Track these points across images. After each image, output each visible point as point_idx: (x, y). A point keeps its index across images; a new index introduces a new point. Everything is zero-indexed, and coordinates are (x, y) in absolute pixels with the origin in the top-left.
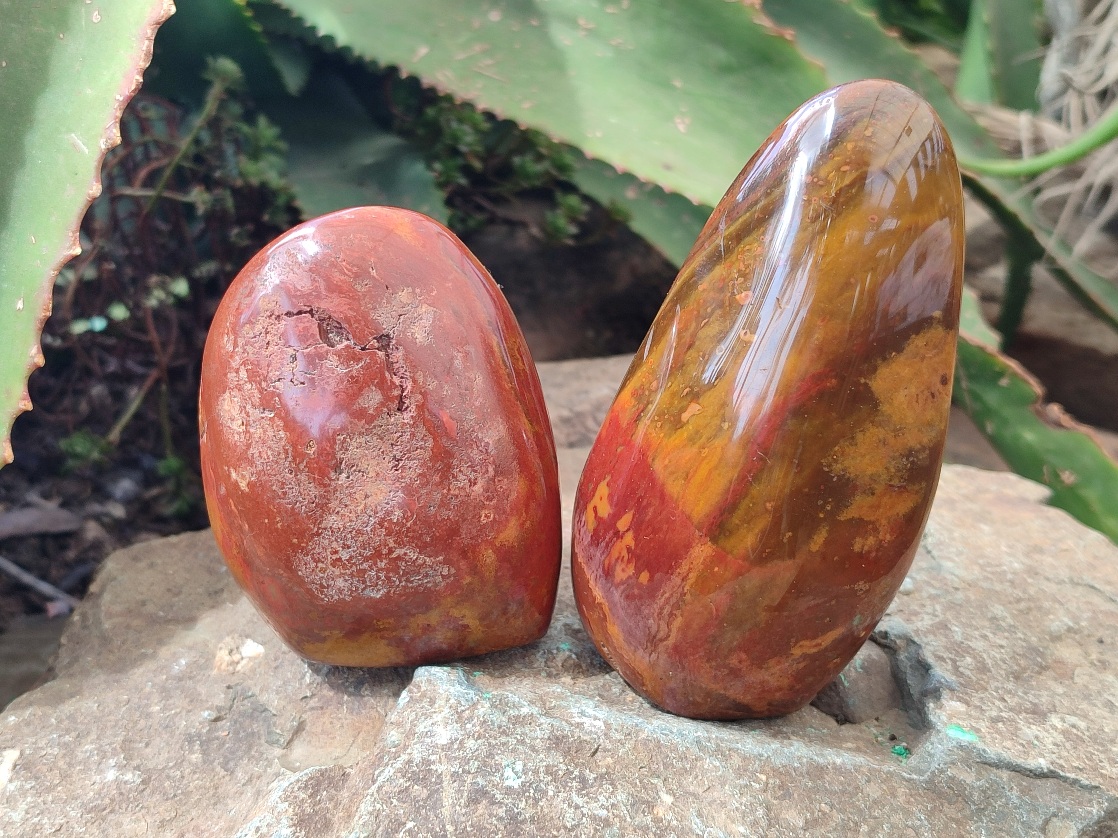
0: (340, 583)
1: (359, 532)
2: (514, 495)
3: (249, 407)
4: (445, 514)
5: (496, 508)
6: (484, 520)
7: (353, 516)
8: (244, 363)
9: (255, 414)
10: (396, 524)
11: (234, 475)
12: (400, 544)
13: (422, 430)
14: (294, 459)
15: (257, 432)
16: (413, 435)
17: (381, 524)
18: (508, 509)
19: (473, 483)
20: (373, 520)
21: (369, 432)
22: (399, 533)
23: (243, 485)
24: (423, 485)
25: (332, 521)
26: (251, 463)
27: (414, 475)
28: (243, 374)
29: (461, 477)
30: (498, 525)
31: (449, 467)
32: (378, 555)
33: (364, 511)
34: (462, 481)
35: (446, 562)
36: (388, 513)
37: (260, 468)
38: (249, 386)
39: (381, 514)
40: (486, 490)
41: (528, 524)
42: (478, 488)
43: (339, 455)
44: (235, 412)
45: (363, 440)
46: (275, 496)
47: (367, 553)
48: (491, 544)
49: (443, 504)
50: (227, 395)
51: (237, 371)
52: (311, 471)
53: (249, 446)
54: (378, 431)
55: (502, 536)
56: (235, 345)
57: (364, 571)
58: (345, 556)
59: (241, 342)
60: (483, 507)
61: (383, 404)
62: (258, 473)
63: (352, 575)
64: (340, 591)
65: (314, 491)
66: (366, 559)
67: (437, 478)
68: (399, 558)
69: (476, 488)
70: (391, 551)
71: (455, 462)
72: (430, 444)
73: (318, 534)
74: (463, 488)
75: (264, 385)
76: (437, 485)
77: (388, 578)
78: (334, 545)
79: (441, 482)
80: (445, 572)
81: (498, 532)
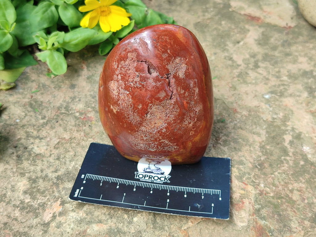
0: (142, 145)
1: (151, 133)
2: (201, 127)
3: (120, 88)
4: (179, 132)
5: (195, 131)
6: (191, 134)
7: (150, 128)
8: (120, 74)
9: (122, 91)
10: (163, 133)
11: (112, 107)
12: (163, 139)
13: (177, 106)
14: (133, 109)
15: (122, 97)
16: (174, 107)
17: (158, 132)
18: (198, 131)
19: (189, 123)
20: (156, 131)
21: (160, 105)
22: (163, 136)
23: (115, 111)
24: (174, 123)
25: (143, 128)
26: (119, 105)
27: (172, 119)
28: (120, 77)
29: (186, 121)
30: (194, 136)
31: (184, 118)
32: (156, 140)
33: (154, 128)
34: (186, 123)
35: (176, 145)
36: (161, 129)
37: (121, 108)
38: (121, 81)
39: (159, 129)
40: (193, 126)
41: (203, 135)
42: (191, 125)
43: (149, 110)
44: (115, 88)
45: (157, 107)
46: (125, 117)
47: (152, 139)
48: (191, 141)
49: (179, 129)
50: (113, 82)
51: (118, 75)
52: (139, 113)
53: (118, 100)
54: (163, 105)
55: (195, 139)
56: (118, 67)
57: (150, 144)
58: (145, 138)
59: (120, 66)
60: (191, 130)
61: (165, 97)
62: (121, 109)
63: (146, 144)
64: (141, 147)
65: (138, 119)
66: (152, 141)
67: (179, 121)
68: (162, 142)
69: (190, 125)
70: (160, 140)
71: (185, 117)
72: (178, 111)
73: (137, 131)
74: (186, 125)
75: (126, 83)
76: (179, 123)
77: (157, 147)
78: (142, 135)
79: (180, 123)
80: (176, 148)
81: (194, 138)
